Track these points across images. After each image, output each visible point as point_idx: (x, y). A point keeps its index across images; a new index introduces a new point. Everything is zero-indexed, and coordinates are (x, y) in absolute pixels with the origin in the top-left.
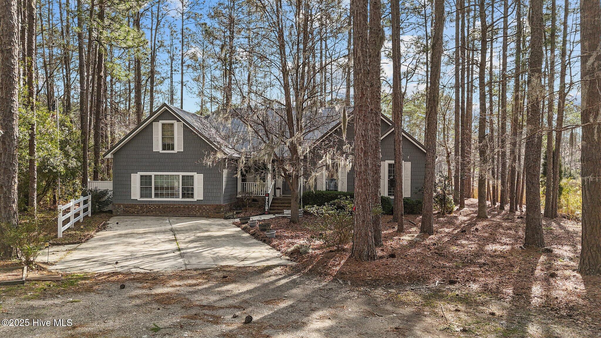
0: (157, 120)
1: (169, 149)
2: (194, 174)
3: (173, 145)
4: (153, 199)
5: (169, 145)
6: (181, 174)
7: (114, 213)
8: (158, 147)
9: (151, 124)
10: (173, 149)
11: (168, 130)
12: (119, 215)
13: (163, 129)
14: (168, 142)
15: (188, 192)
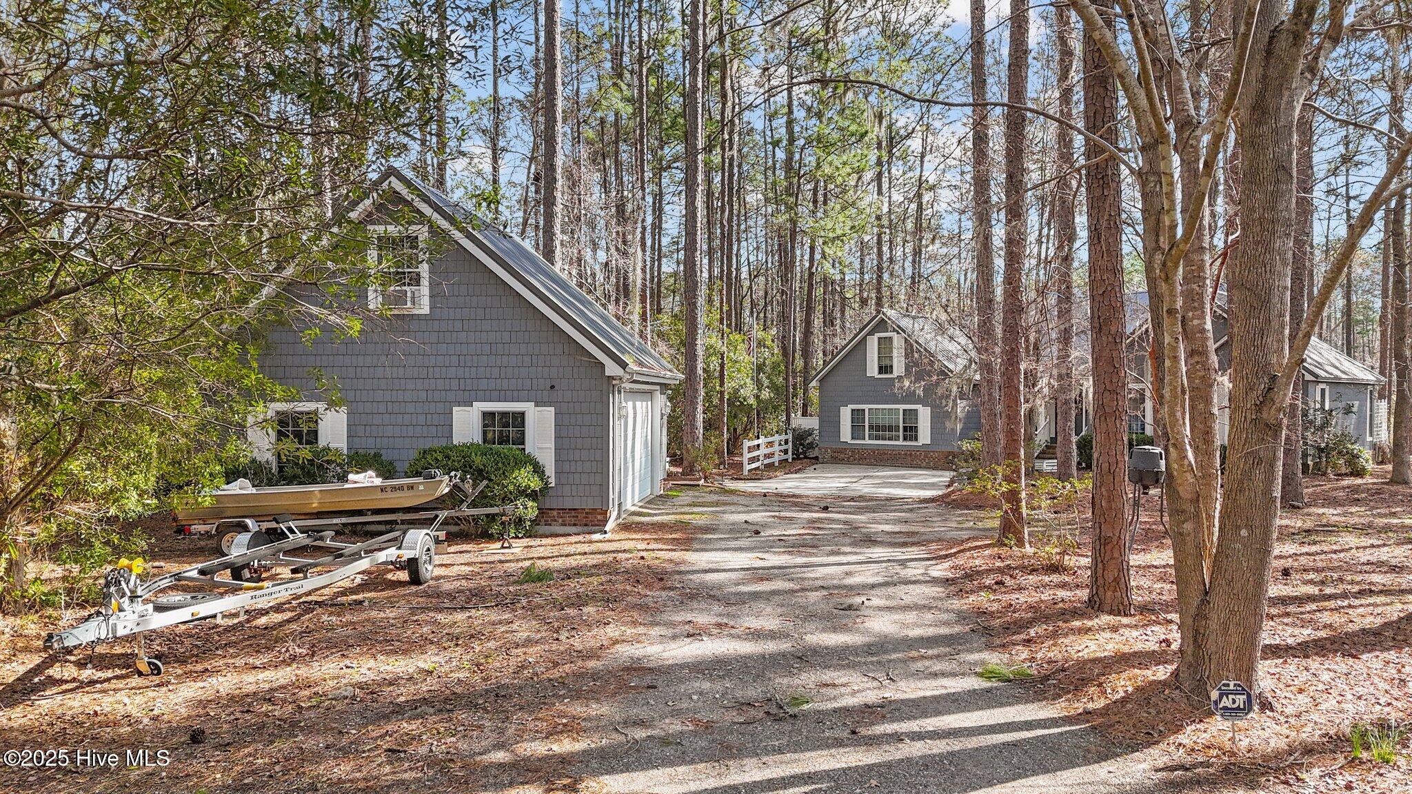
0: (871, 333)
1: (886, 373)
2: (918, 407)
3: (891, 366)
4: (867, 441)
5: (886, 367)
6: (902, 407)
7: (820, 460)
8: (873, 370)
9: (864, 338)
10: (891, 372)
11: (885, 344)
12: (827, 463)
13: (879, 344)
14: (886, 362)
15: (911, 432)
